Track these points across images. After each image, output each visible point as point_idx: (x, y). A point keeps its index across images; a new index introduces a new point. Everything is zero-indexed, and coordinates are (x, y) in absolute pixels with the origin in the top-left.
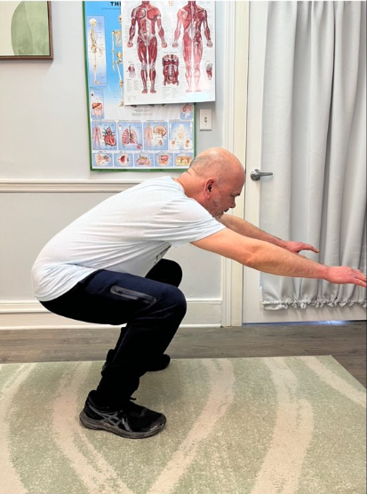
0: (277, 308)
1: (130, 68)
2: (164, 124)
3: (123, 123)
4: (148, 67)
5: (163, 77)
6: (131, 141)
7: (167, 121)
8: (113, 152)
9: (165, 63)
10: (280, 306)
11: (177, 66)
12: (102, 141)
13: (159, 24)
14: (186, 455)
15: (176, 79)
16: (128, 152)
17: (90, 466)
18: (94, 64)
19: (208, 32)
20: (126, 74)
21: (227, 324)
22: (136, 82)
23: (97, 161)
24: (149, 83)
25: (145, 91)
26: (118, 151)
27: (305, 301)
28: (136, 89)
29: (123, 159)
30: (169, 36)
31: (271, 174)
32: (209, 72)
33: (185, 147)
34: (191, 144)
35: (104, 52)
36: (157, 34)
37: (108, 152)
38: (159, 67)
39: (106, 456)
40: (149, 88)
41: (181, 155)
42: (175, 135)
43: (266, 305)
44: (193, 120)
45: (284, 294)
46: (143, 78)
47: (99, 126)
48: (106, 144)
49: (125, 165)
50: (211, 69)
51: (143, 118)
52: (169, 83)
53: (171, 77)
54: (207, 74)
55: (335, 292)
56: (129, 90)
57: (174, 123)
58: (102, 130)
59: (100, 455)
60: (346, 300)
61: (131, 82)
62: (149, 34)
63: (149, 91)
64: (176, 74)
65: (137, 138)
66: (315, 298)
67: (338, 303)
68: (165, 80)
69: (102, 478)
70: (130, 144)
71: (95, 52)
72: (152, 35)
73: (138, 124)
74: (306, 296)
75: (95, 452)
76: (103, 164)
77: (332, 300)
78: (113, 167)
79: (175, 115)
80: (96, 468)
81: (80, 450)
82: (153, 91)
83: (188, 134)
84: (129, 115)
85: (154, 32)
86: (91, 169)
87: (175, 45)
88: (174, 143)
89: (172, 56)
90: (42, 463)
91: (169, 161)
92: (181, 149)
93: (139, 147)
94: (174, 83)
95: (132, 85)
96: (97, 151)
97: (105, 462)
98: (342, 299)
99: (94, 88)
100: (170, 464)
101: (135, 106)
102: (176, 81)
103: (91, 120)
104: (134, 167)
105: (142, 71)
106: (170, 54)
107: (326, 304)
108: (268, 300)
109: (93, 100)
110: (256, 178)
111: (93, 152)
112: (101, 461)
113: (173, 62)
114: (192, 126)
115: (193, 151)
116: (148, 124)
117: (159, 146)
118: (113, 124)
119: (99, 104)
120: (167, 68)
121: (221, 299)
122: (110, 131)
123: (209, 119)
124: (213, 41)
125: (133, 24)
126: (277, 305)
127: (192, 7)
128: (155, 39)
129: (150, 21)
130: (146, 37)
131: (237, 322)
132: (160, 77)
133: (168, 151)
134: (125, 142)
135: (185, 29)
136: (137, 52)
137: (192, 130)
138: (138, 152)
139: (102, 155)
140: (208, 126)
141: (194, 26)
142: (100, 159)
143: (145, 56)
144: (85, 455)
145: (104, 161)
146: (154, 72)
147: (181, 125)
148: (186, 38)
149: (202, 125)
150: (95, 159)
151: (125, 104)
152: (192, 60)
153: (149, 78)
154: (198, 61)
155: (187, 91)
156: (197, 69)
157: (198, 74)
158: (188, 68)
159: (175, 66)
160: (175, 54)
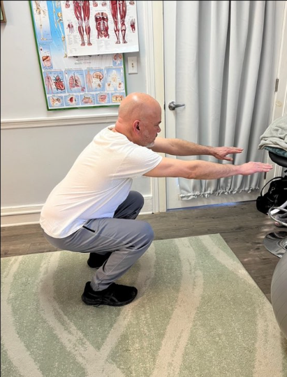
0: (190, 198)
1: (69, 26)
2: (101, 71)
3: (68, 71)
4: (84, 25)
5: (96, 31)
6: (77, 85)
7: (103, 67)
8: (63, 95)
9: (97, 19)
10: (192, 197)
11: (107, 22)
12: (54, 86)
14: (125, 318)
15: (107, 33)
16: (75, 94)
17: (66, 332)
18: (40, 24)
20: (67, 30)
21: (156, 211)
22: (75, 36)
23: (52, 103)
24: (86, 37)
25: (83, 44)
26: (67, 94)
27: (209, 192)
28: (76, 42)
29: (71, 100)
31: (184, 105)
32: (133, 26)
33: (118, 89)
34: (123, 85)
35: (47, 13)
37: (59, 95)
38: (92, 23)
39: (75, 324)
40: (86, 41)
41: (116, 95)
42: (110, 79)
43: (182, 197)
44: (123, 66)
45: (194, 189)
46: (80, 32)
47: (50, 75)
48: (58, 89)
49: (73, 105)
50: (134, 23)
51: (84, 66)
52: (102, 37)
53: (103, 32)
54: (131, 28)
55: (229, 185)
56: (70, 44)
57: (109, 70)
58: (53, 78)
59: (72, 324)
60: (236, 189)
61: (72, 37)
63: (86, 44)
64: (106, 29)
65: (81, 82)
66: (216, 190)
67: (231, 192)
68: (99, 35)
69: (74, 339)
70: (76, 88)
71: (40, 13)
73: (80, 71)
74: (209, 189)
75: (69, 321)
76: (57, 105)
77: (227, 190)
78: (65, 107)
79: (109, 63)
80: (70, 332)
81: (59, 321)
82: (90, 44)
83: (120, 78)
84: (72, 65)
86: (48, 110)
87: (104, 5)
88: (109, 85)
89: (102, 13)
90: (37, 332)
91: (107, 99)
92: (115, 90)
93: (83, 90)
94: (105, 36)
95: (73, 40)
96: (51, 95)
97: (76, 328)
98: (234, 189)
99: (43, 44)
100: (115, 325)
101: (77, 57)
102: (107, 35)
103: (43, 71)
104: (81, 106)
105: (79, 27)
106: (100, 12)
107: (223, 193)
108: (183, 194)
109: (42, 54)
110: (173, 108)
111: (48, 96)
112: (73, 328)
113: (103, 19)
114: (122, 71)
115: (124, 91)
116: (88, 71)
117: (99, 88)
118: (61, 72)
119: (47, 57)
120: (99, 24)
121: (151, 195)
122: (59, 79)
123: (135, 64)
126: (189, 196)
131: (163, 210)
132: (94, 32)
133: (106, 92)
134: (72, 86)
136: (73, 11)
137: (122, 75)
138: (82, 93)
139: (55, 98)
140: (134, 71)
142: (54, 101)
143: (80, 15)
144: (63, 324)
145: (57, 102)
146: (89, 28)
147: (114, 71)
149: (130, 70)
150: (50, 102)
151: (68, 56)
152: (119, 16)
153: (85, 33)
154: (123, 17)
155: (117, 43)
156: (123, 24)
157: (124, 28)
158: (116, 23)
159: (105, 22)
160: (104, 12)
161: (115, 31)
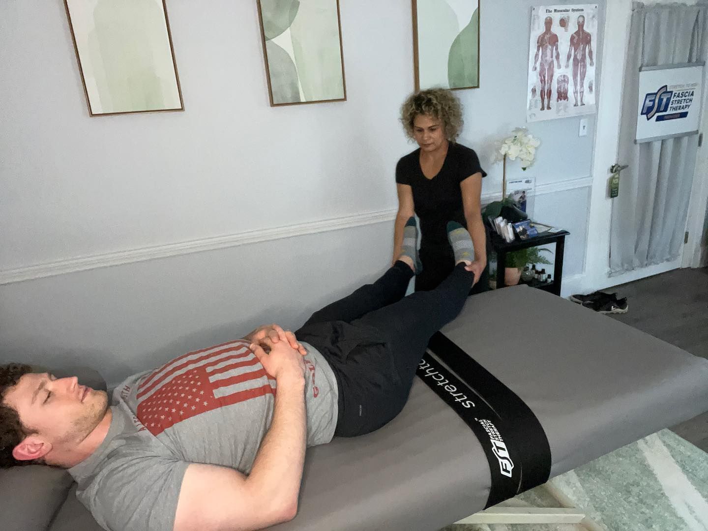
1: (532, 90)
4: (546, 88)
11: (568, 84)
13: (557, 49)
19: (591, 52)
20: (530, 95)
22: (536, 101)
25: (543, 109)
28: (536, 107)
30: (563, 58)
32: (591, 88)
36: (554, 57)
40: (546, 106)
46: (542, 96)
50: (592, 84)
52: (561, 100)
56: (531, 109)
61: (533, 101)
62: (548, 58)
63: (546, 108)
68: (558, 98)
72: (551, 59)
82: (549, 108)
85: (552, 57)
87: (567, 66)
89: (564, 76)
94: (564, 99)
95: (533, 104)
105: (542, 91)
123: (586, 127)
124: (594, 60)
125: (538, 50)
127: (581, 33)
128: (552, 61)
129: (550, 47)
130: (546, 61)
135: (575, 52)
140: (585, 133)
141: (582, 49)
143: (544, 78)
146: (550, 91)
148: (575, 59)
149: (582, 132)
152: (579, 78)
153: (546, 97)
154: (582, 79)
155: (575, 105)
156: (582, 86)
157: (582, 90)
158: (575, 85)
159: (566, 85)
160: (566, 74)
161: (574, 93)
